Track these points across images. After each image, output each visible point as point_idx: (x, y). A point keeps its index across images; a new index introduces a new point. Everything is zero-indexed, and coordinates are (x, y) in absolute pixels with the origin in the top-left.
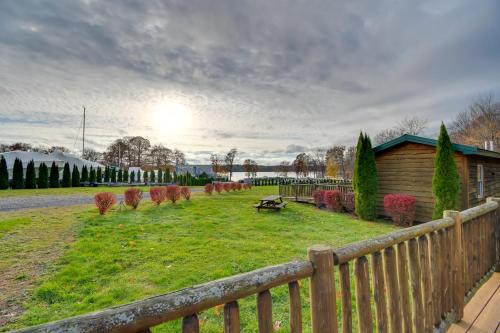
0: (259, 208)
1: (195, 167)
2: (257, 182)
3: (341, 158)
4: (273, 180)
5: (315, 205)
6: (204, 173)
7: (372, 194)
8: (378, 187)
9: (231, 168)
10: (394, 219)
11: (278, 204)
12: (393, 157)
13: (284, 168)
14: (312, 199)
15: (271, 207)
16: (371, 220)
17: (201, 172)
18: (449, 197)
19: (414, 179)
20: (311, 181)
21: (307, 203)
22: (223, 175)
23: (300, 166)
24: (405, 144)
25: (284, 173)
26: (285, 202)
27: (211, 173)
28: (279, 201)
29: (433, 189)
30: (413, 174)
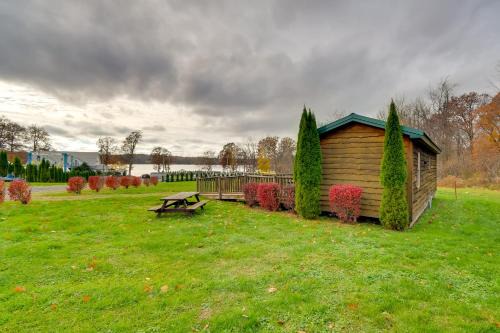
0: (159, 211)
1: (65, 155)
2: (170, 178)
3: (274, 150)
4: (192, 174)
5: (245, 203)
6: (85, 165)
7: (315, 185)
8: (322, 177)
9: (130, 159)
10: (340, 215)
11: (192, 204)
12: (337, 140)
13: (207, 161)
14: (241, 195)
15: (180, 209)
16: (313, 218)
17: (80, 163)
18: (397, 186)
19: (359, 167)
20: (240, 176)
21: (234, 200)
22: (118, 168)
23: (227, 158)
24: (352, 124)
25: (207, 166)
26: (202, 202)
27: (97, 164)
28: (194, 199)
29: (380, 178)
30: (359, 161)
